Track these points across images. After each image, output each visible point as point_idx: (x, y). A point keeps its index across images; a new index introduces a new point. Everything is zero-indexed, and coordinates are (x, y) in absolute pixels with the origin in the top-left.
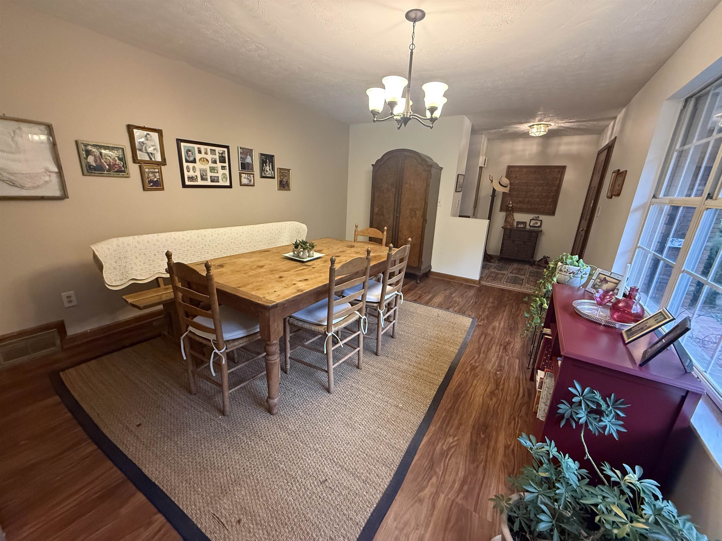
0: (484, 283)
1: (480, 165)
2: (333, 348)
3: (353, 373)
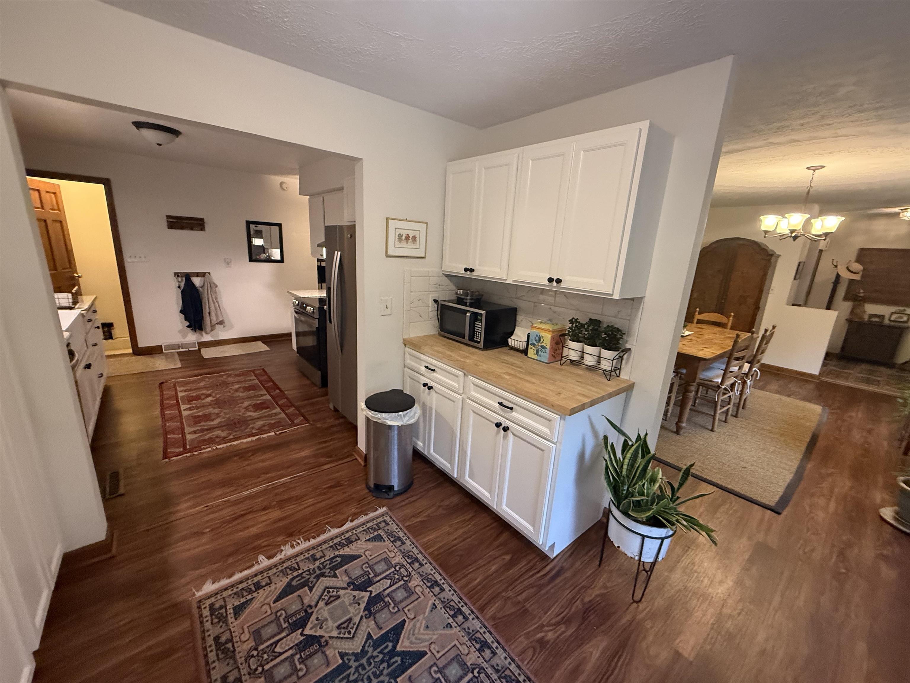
0: (824, 379)
1: (820, 248)
2: (722, 398)
3: (723, 424)
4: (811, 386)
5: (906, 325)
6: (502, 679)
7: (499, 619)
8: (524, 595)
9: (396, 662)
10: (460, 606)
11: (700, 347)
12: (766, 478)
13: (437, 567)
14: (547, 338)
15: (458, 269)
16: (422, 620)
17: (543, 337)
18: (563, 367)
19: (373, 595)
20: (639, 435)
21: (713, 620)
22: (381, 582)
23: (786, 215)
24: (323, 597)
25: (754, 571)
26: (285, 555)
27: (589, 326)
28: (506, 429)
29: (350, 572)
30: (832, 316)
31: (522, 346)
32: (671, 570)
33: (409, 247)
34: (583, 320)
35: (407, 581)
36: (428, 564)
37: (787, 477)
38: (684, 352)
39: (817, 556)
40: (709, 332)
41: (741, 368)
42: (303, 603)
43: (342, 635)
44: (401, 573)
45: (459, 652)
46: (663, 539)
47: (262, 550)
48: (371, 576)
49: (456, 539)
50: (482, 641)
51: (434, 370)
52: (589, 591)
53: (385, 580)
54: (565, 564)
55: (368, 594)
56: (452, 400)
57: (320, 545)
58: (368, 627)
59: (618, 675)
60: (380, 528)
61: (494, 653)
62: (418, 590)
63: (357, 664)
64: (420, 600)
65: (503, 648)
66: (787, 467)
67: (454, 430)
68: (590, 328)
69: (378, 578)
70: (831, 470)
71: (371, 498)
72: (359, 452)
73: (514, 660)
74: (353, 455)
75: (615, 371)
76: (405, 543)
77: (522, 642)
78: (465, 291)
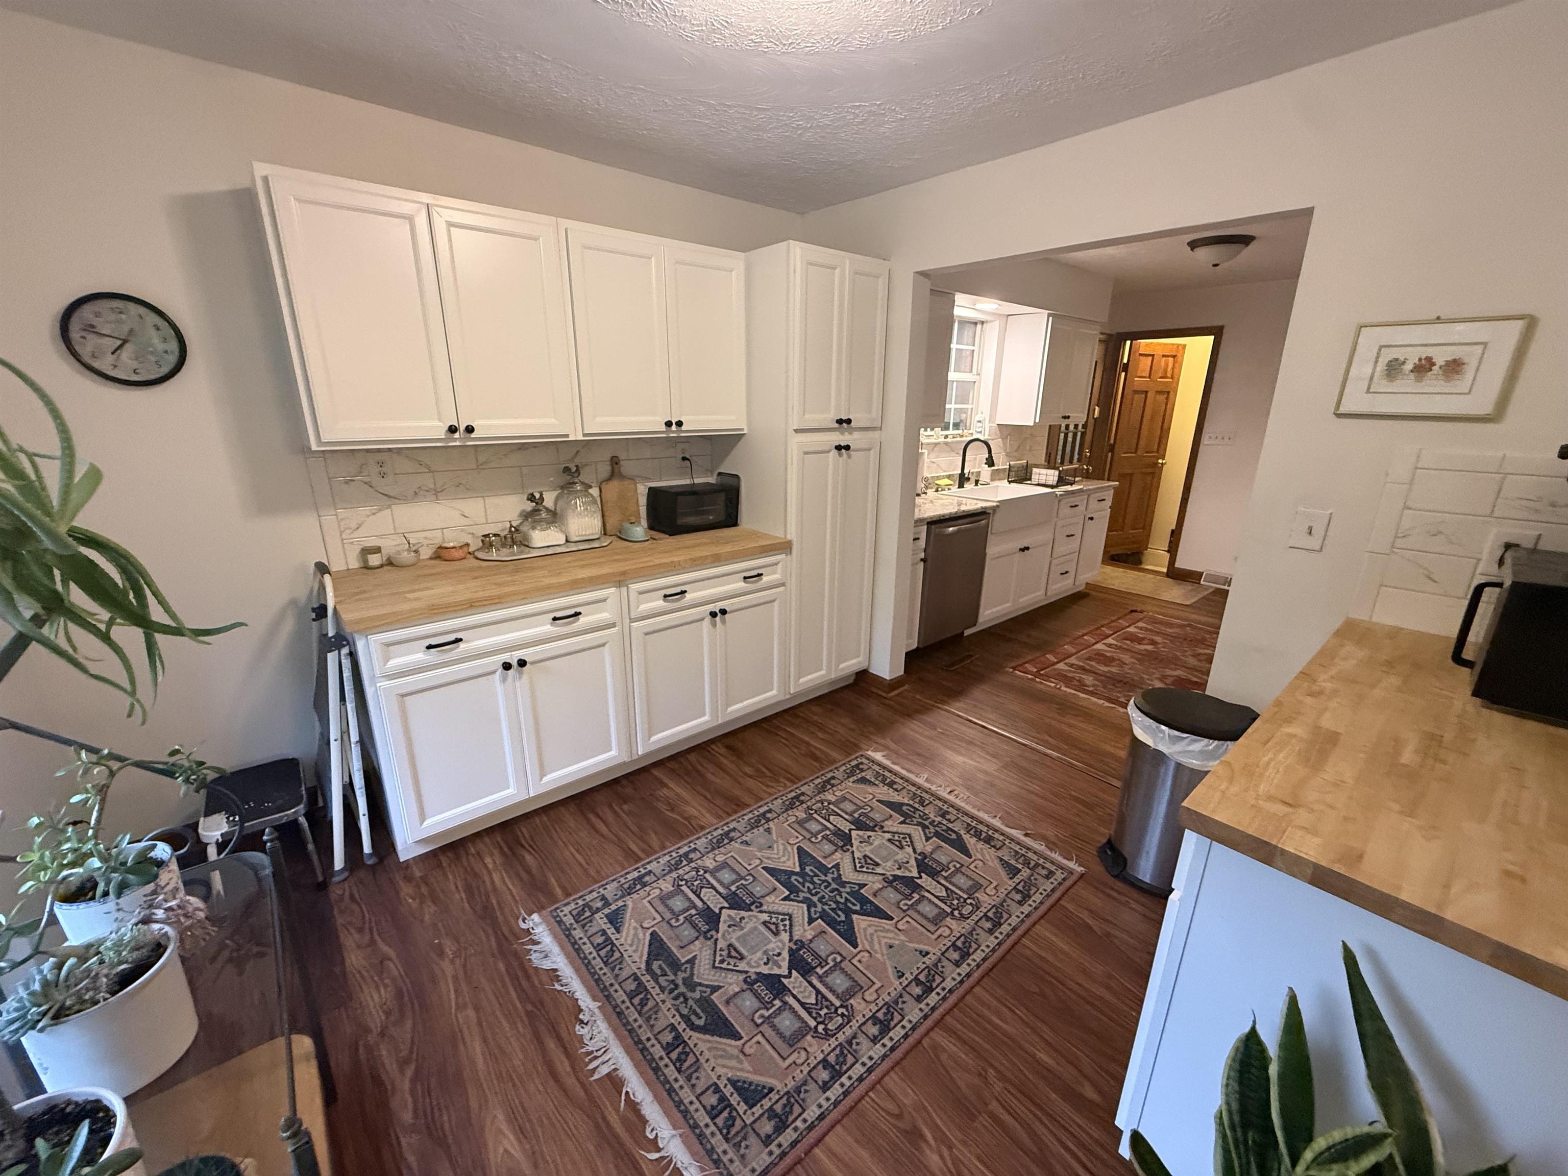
7: (937, 1055)
8: (1007, 1118)
9: (839, 916)
10: (938, 990)
16: (899, 940)
19: (916, 880)
43: (857, 861)
45: (865, 988)
48: (943, 873)
50: (889, 1023)
55: (917, 875)
57: (968, 815)
58: (873, 883)
61: (874, 1040)
63: (830, 881)
64: (929, 934)
65: (885, 1056)
71: (1089, 849)
73: (871, 1072)
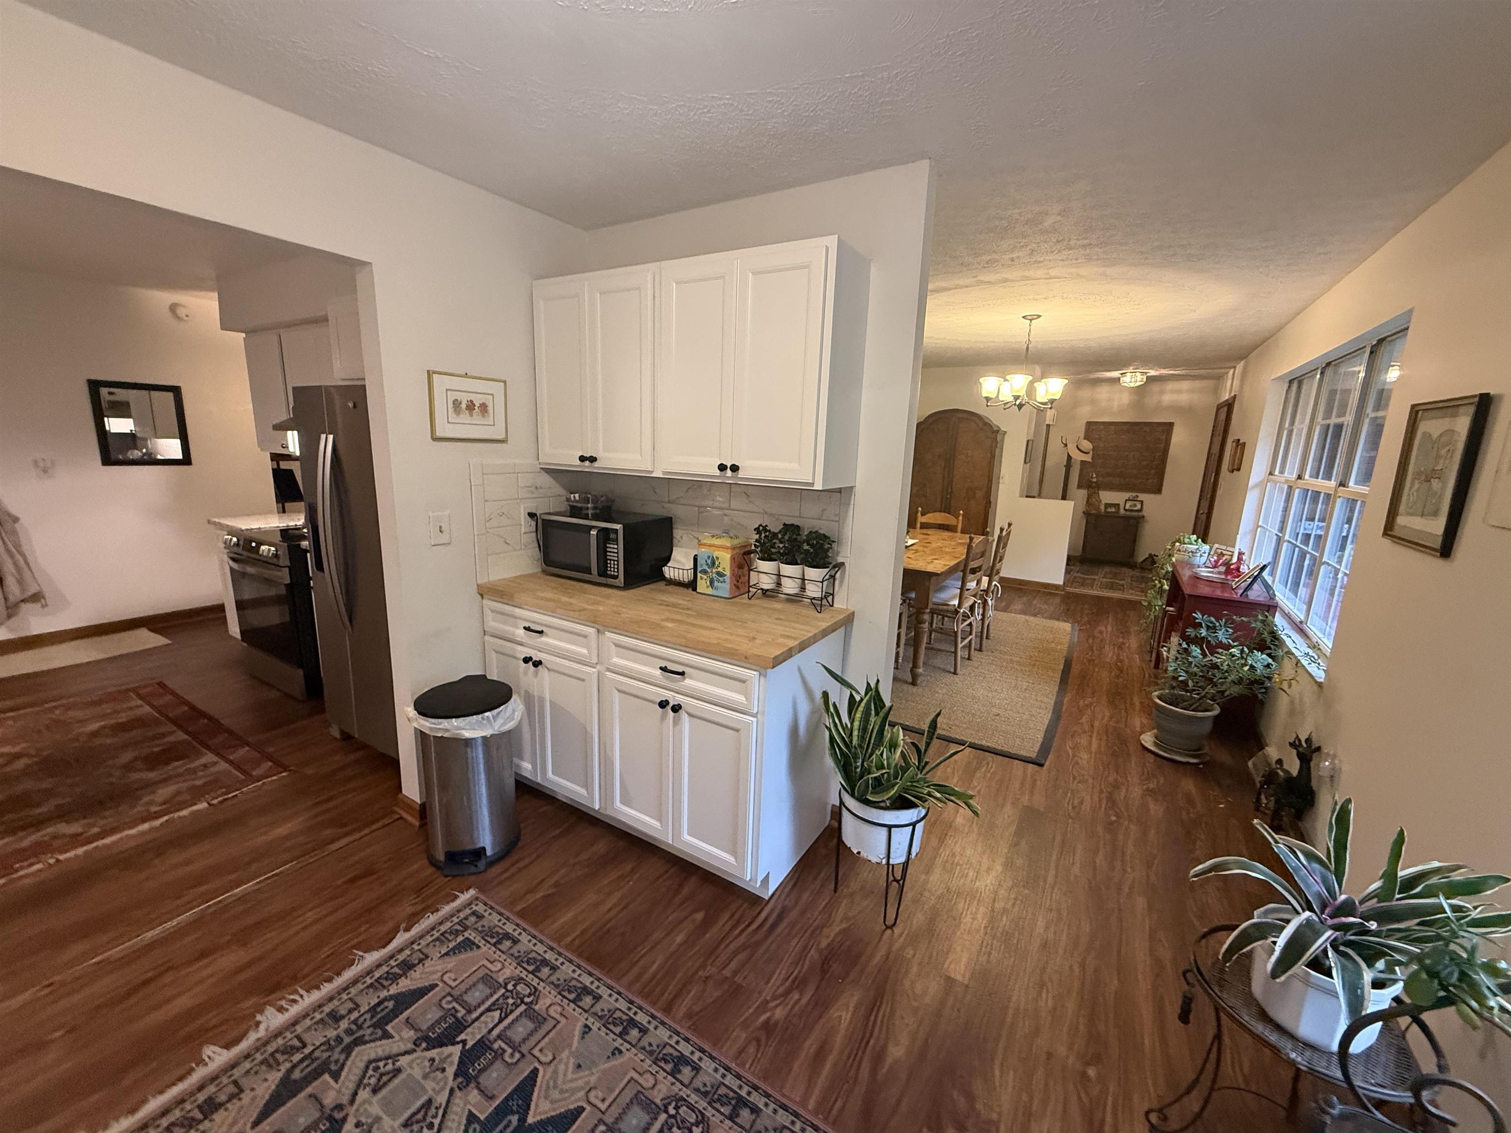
0: (1069, 589)
1: (1047, 423)
2: (961, 626)
3: (967, 662)
4: (1057, 600)
5: (1140, 514)
6: (715, 1105)
7: (697, 1014)
8: (733, 965)
10: (631, 1014)
11: (929, 559)
12: (1023, 723)
13: (583, 964)
14: (725, 560)
15: (569, 459)
16: (568, 1058)
17: (718, 558)
18: (752, 601)
19: (467, 1047)
20: (868, 684)
21: (985, 922)
22: (483, 1018)
23: (1008, 377)
24: (365, 1081)
25: (1023, 844)
26: (267, 1030)
27: (783, 536)
28: (676, 709)
29: (418, 1021)
30: (1068, 506)
31: (687, 576)
32: (928, 871)
33: (474, 422)
34: (775, 527)
35: (531, 1003)
36: (567, 963)
37: (1045, 717)
38: (910, 567)
39: (1087, 807)
40: (937, 539)
41: (979, 582)
42: (322, 1106)
44: (518, 993)
45: (639, 1088)
46: (914, 825)
47: (211, 1034)
48: (460, 1015)
49: (609, 910)
50: (676, 1057)
51: (541, 632)
52: (826, 931)
53: (489, 1014)
54: (786, 902)
55: (460, 1046)
56: (578, 679)
57: (345, 989)
58: (467, 1103)
59: (878, 1038)
60: (466, 928)
61: (697, 1069)
62: (554, 1012)
64: (558, 1027)
65: (712, 1057)
66: (1043, 706)
67: (589, 730)
68: (786, 537)
69: (474, 1015)
70: (1088, 700)
71: (442, 880)
72: (408, 804)
73: (730, 1068)
74: (396, 812)
75: (826, 597)
76: (519, 940)
77: (740, 1036)
78: (584, 495)
